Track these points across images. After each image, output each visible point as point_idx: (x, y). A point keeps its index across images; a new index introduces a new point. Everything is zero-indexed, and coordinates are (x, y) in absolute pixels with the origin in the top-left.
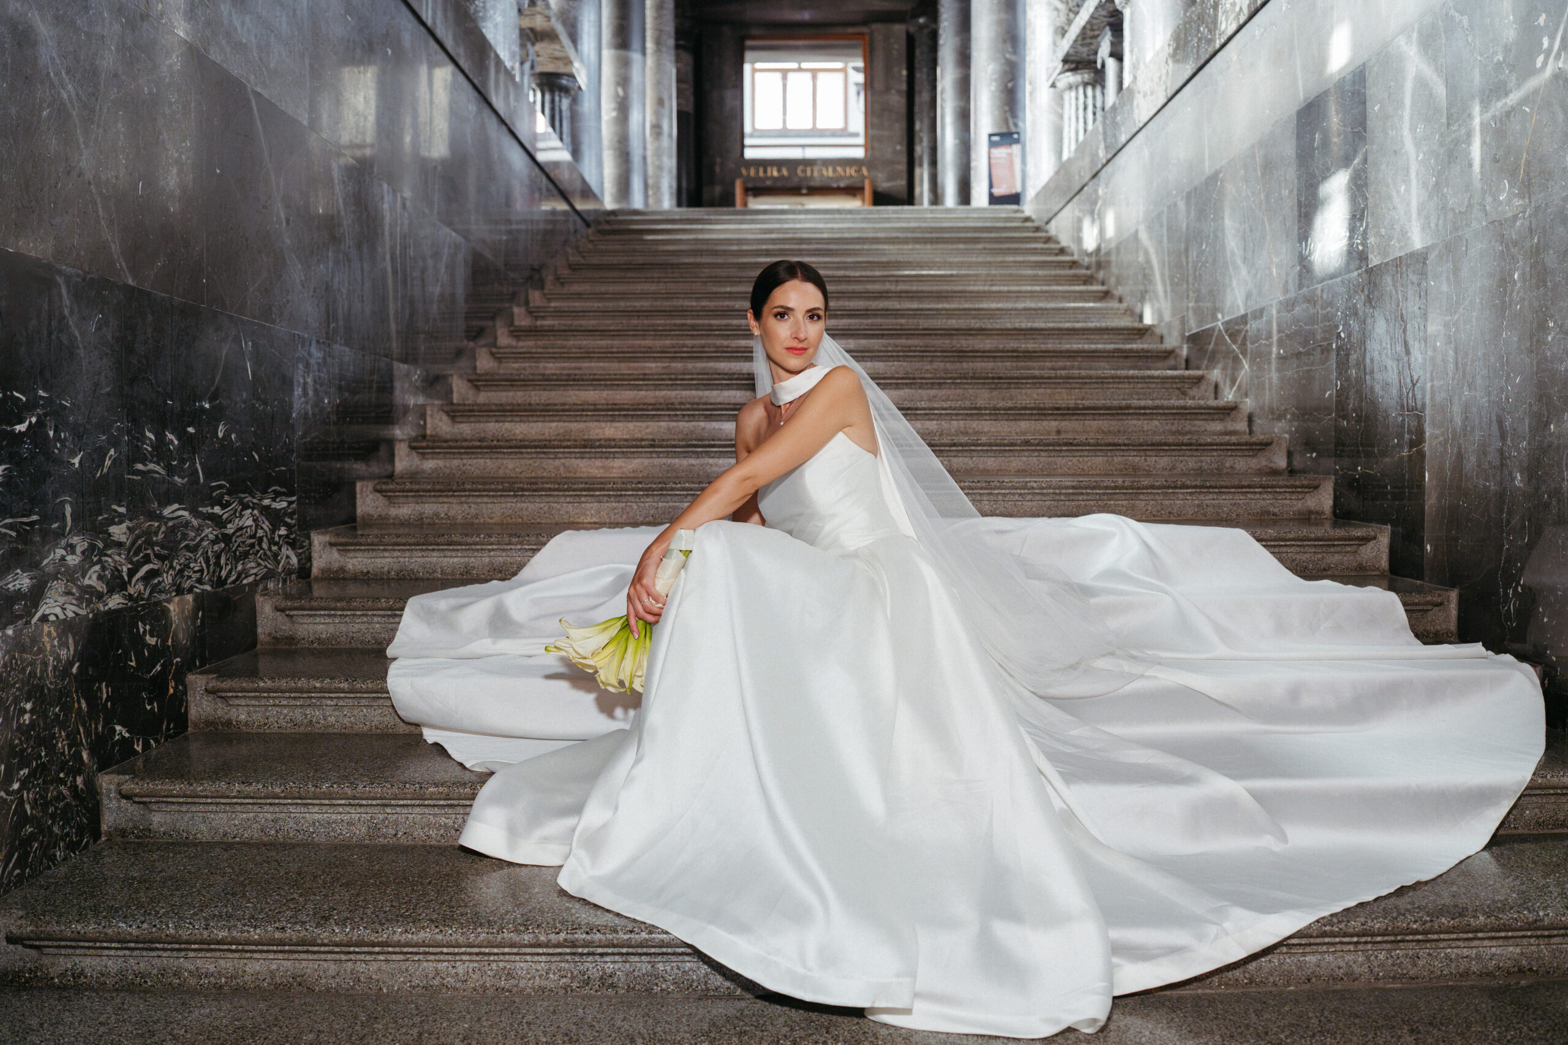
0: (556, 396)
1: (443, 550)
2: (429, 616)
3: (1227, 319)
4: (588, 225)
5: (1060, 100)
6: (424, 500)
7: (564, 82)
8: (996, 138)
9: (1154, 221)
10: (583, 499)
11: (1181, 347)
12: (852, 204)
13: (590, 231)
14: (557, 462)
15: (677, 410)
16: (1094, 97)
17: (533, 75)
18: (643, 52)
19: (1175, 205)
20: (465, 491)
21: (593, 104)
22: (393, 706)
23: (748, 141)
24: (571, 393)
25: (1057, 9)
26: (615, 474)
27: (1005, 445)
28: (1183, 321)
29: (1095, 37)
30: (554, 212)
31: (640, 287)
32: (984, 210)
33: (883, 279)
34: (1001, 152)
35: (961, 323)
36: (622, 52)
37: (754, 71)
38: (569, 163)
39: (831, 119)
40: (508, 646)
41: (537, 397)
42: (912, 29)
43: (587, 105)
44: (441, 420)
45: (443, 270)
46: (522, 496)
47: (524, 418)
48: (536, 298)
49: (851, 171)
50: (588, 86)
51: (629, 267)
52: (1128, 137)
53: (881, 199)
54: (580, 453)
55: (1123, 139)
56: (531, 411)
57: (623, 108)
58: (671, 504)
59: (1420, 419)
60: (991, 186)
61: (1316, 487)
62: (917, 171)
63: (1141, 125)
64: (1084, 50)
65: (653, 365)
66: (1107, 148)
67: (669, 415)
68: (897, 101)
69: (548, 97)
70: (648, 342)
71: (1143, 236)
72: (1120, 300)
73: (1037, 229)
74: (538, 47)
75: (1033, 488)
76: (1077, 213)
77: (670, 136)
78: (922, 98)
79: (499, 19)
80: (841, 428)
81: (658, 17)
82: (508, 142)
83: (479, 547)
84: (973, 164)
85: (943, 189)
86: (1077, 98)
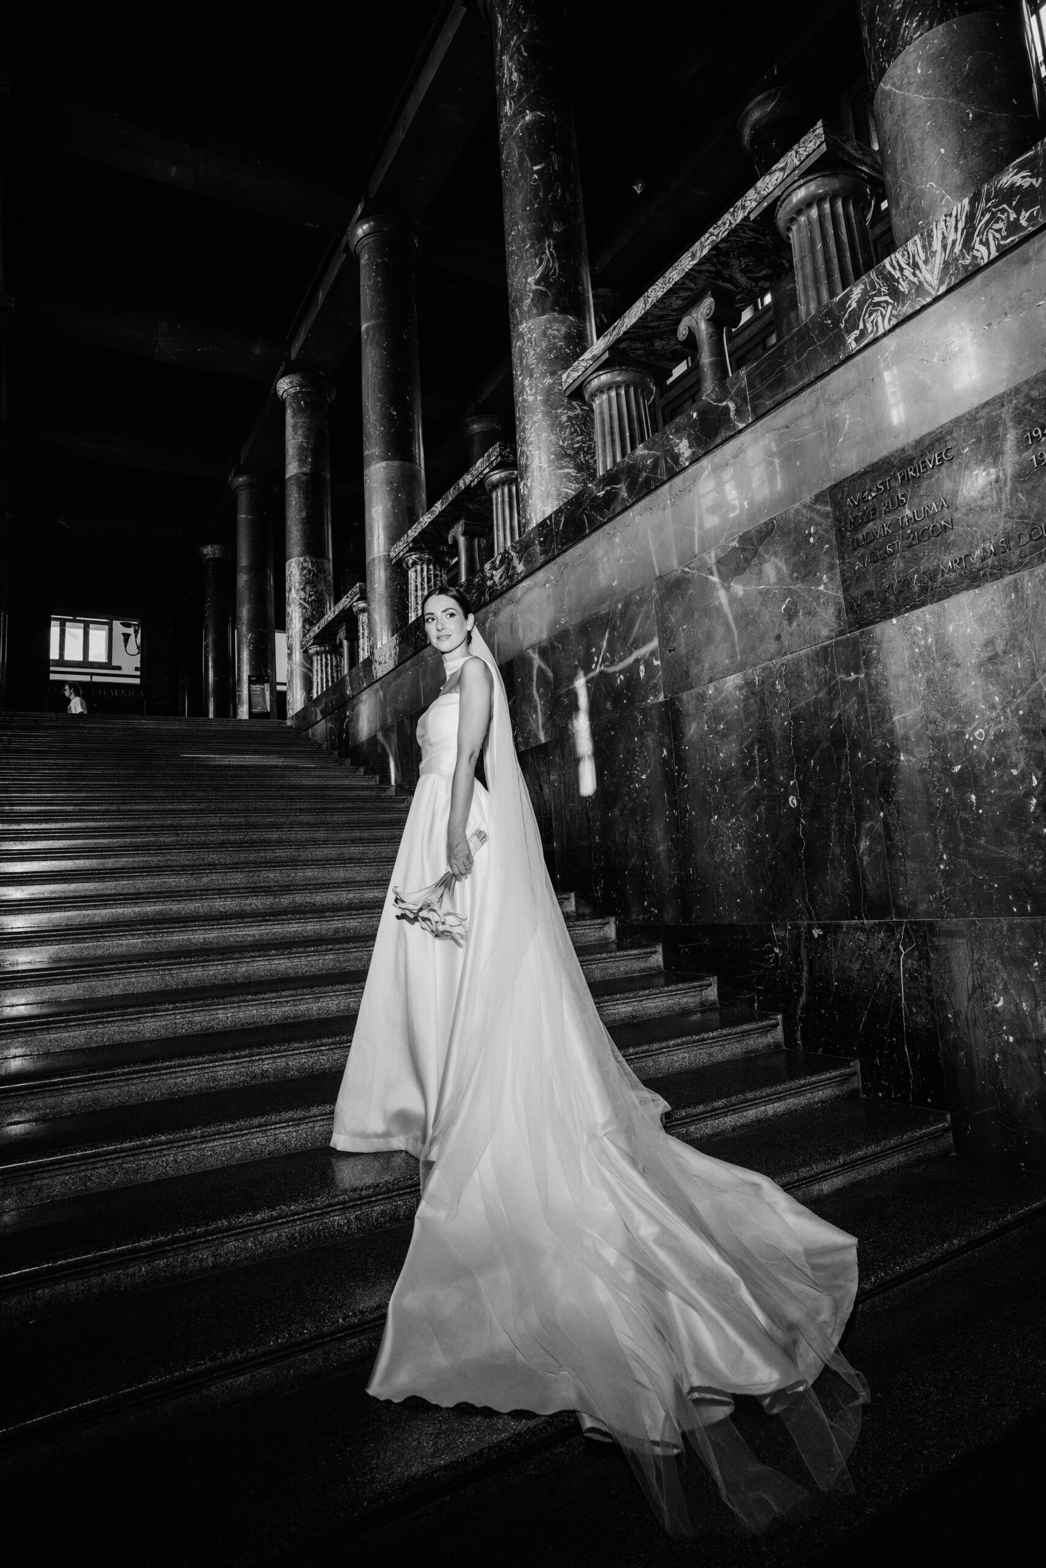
5: (309, 659)
8: (253, 678)
9: (387, 730)
16: (331, 659)
19: (402, 721)
25: (305, 608)
29: (336, 629)
32: (246, 721)
34: (257, 688)
49: (131, 693)
52: (369, 684)
55: (364, 685)
60: (251, 707)
62: (181, 696)
63: (378, 678)
64: (328, 635)
66: (353, 689)
71: (380, 738)
76: (330, 725)
86: (321, 660)
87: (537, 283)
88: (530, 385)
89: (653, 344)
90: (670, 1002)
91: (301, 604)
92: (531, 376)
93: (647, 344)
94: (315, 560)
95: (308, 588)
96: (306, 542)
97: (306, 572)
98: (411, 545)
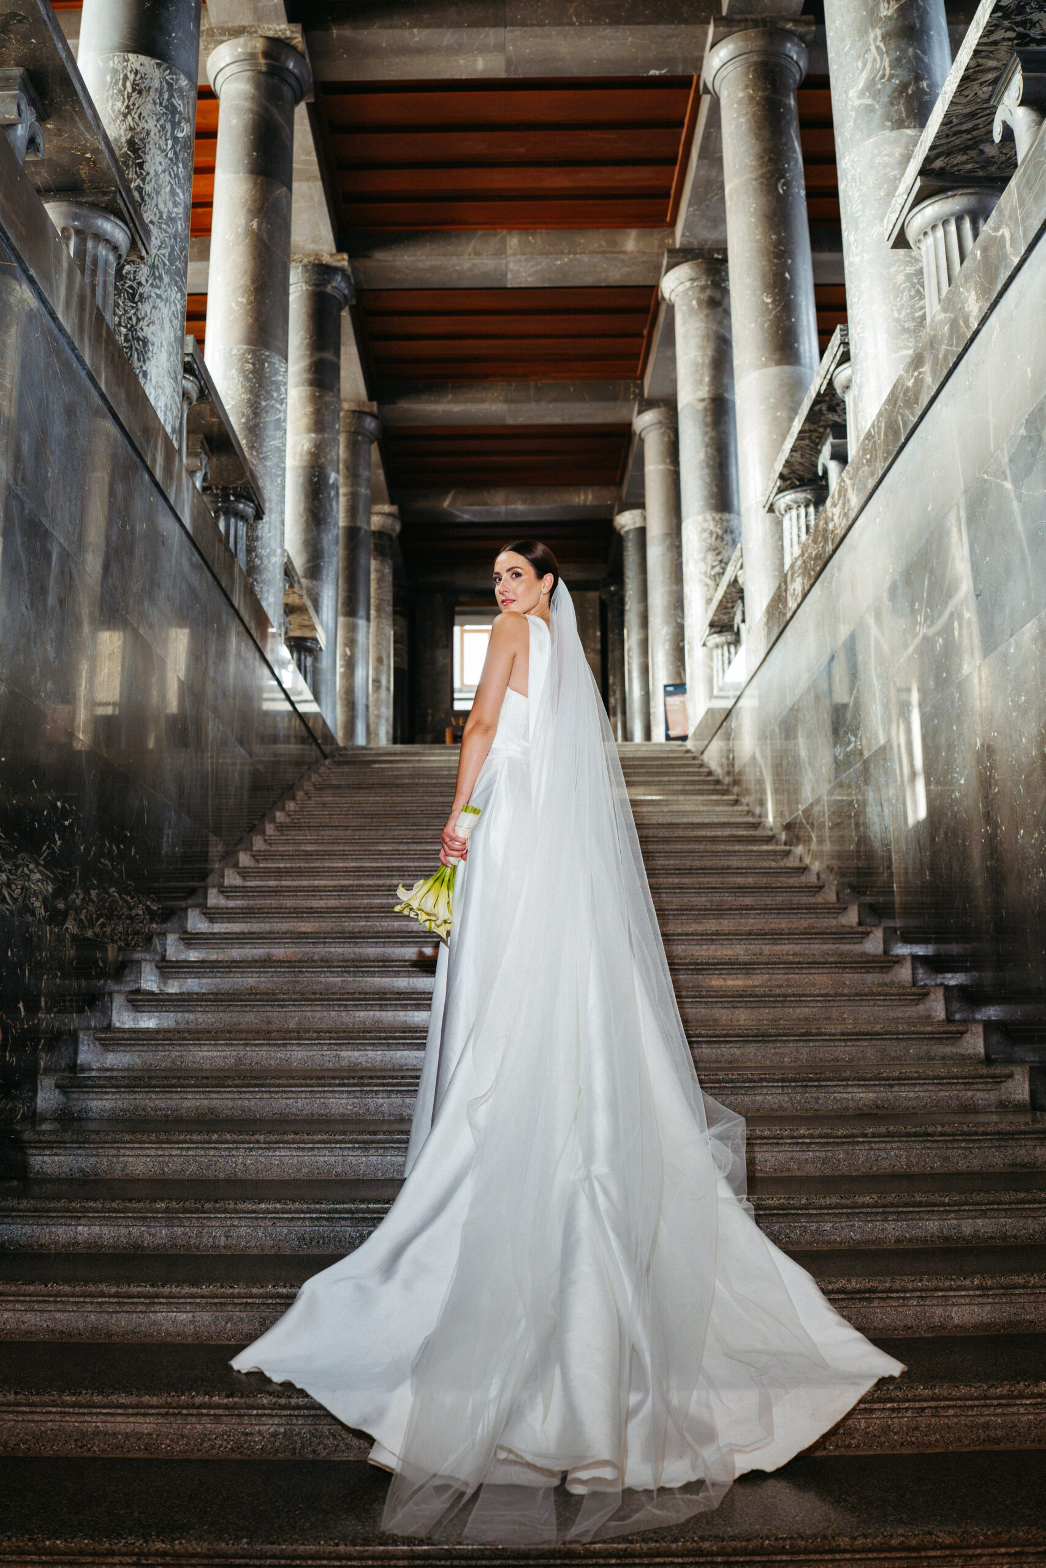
3: (803, 808)
4: (325, 756)
5: (710, 656)
7: (309, 644)
8: (671, 689)
11: (781, 834)
13: (327, 761)
17: (287, 638)
18: (368, 619)
19: (774, 731)
21: (330, 661)
23: (456, 695)
25: (707, 585)
28: (782, 816)
29: (733, 607)
32: (661, 744)
34: (675, 700)
36: (350, 619)
37: (463, 632)
38: (315, 712)
42: (604, 597)
43: (325, 663)
50: (327, 647)
57: (350, 665)
59: (889, 851)
60: (667, 729)
61: (845, 909)
64: (725, 618)
69: (295, 655)
71: (759, 756)
73: (694, 758)
74: (293, 617)
76: (720, 743)
77: (388, 689)
78: (613, 655)
79: (271, 597)
81: (380, 588)
84: (652, 711)
87: (861, 95)
88: (856, 240)
89: (982, 152)
90: (942, 1094)
92: (857, 228)
93: (973, 153)
94: (718, 516)
95: (710, 556)
96: (706, 493)
97: (706, 535)
98: (778, 484)
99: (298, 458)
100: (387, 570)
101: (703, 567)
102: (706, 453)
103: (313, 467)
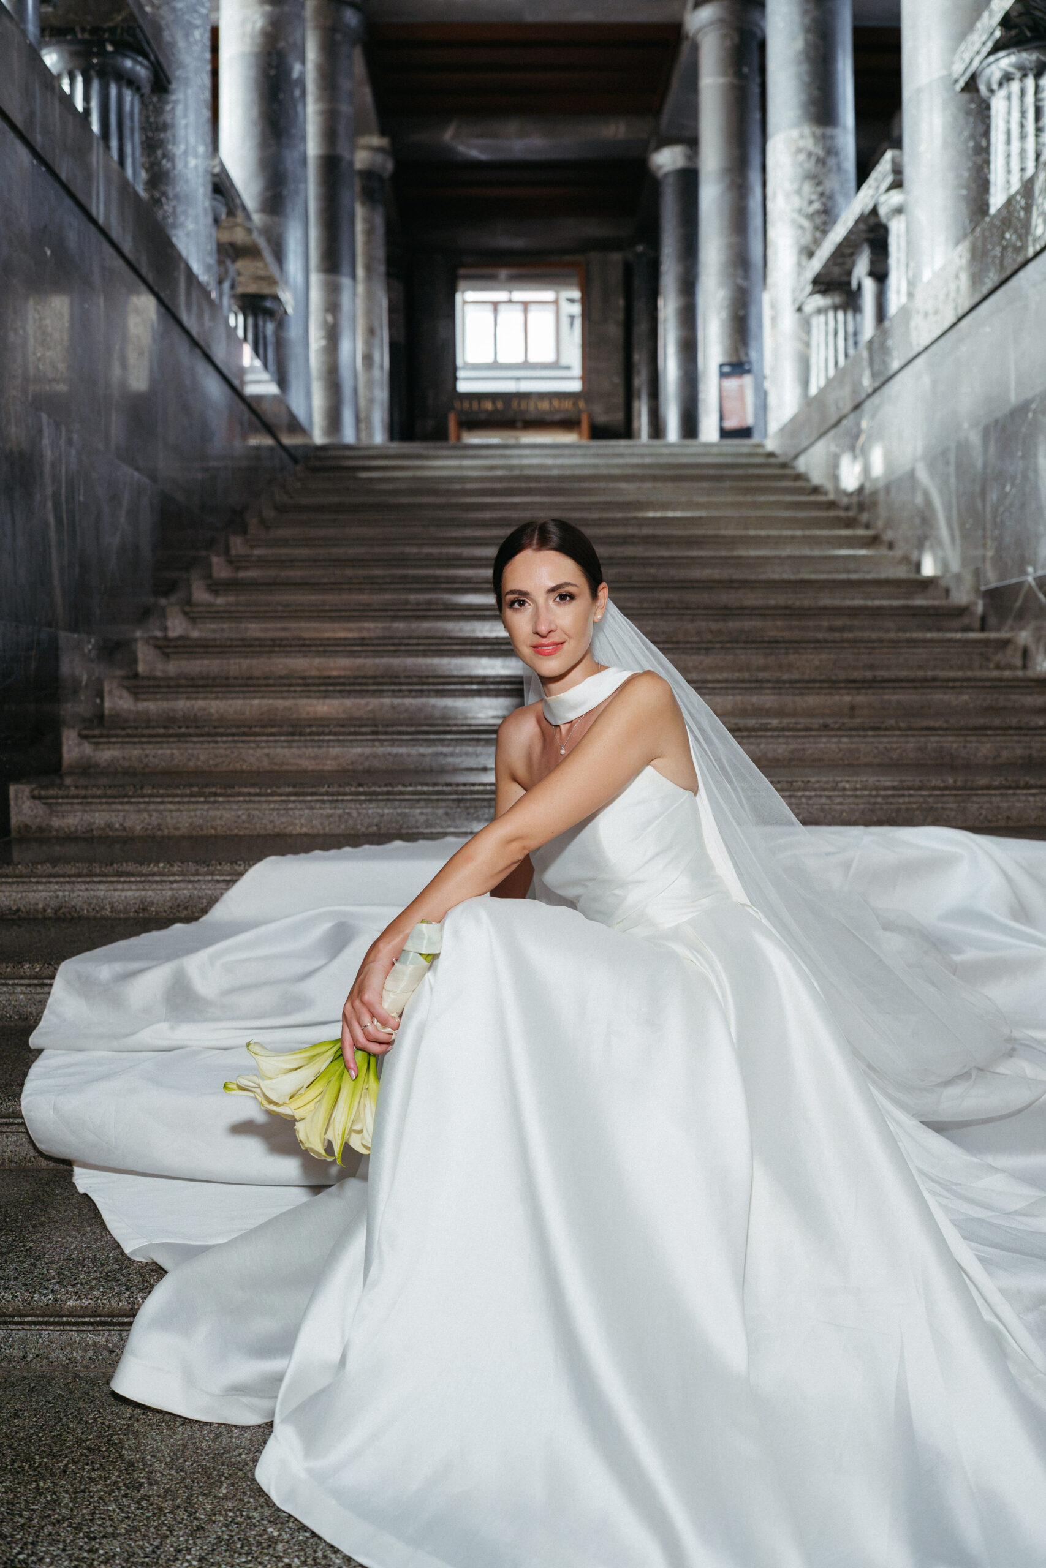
0: (258, 665)
1: (112, 882)
2: (85, 987)
3: (1040, 573)
4: (295, 461)
5: (806, 325)
6: (93, 807)
7: (268, 304)
8: (726, 369)
9: (936, 458)
10: (291, 805)
11: (976, 604)
12: (568, 438)
13: (298, 468)
14: (259, 752)
15: (401, 684)
16: (845, 323)
17: (234, 296)
18: (354, 276)
19: (968, 440)
20: (143, 796)
21: (301, 329)
22: (27, 1132)
23: (460, 374)
24: (278, 661)
25: (801, 227)
26: (330, 765)
27: (799, 730)
28: (978, 573)
29: (852, 254)
30: (258, 448)
31: (354, 531)
32: (713, 444)
33: (625, 522)
34: (732, 383)
35: (716, 573)
36: (332, 277)
37: (464, 301)
38: (275, 397)
39: (543, 351)
40: (190, 1034)
41: (237, 665)
42: (630, 258)
43: (293, 332)
44: (121, 697)
45: (122, 520)
46: (215, 802)
47: (220, 695)
48: (238, 545)
49: (567, 405)
50: (295, 309)
51: (339, 508)
52: (903, 362)
53: (599, 432)
54: (287, 741)
55: (895, 365)
56: (227, 686)
57: (333, 336)
58: (399, 811)
60: (721, 418)
62: (636, 404)
63: (921, 348)
64: (836, 271)
65: (371, 625)
66: (874, 375)
67: (393, 691)
68: (614, 331)
69: (250, 321)
70: (364, 598)
71: (922, 475)
72: (891, 546)
73: (784, 466)
74: (240, 264)
75: (844, 789)
76: (833, 448)
77: (382, 367)
78: (641, 328)
79: (191, 226)
80: (648, 762)
81: (368, 242)
82: (202, 368)
83: (158, 878)
84: (701, 396)
85: (665, 423)
86: (827, 323)
91: (793, 221)
94: (819, 131)
95: (807, 188)
96: (804, 97)
97: (802, 157)
98: (998, 34)
99: (248, 40)
100: (379, 221)
101: (797, 202)
102: (806, 41)
103: (269, 54)
